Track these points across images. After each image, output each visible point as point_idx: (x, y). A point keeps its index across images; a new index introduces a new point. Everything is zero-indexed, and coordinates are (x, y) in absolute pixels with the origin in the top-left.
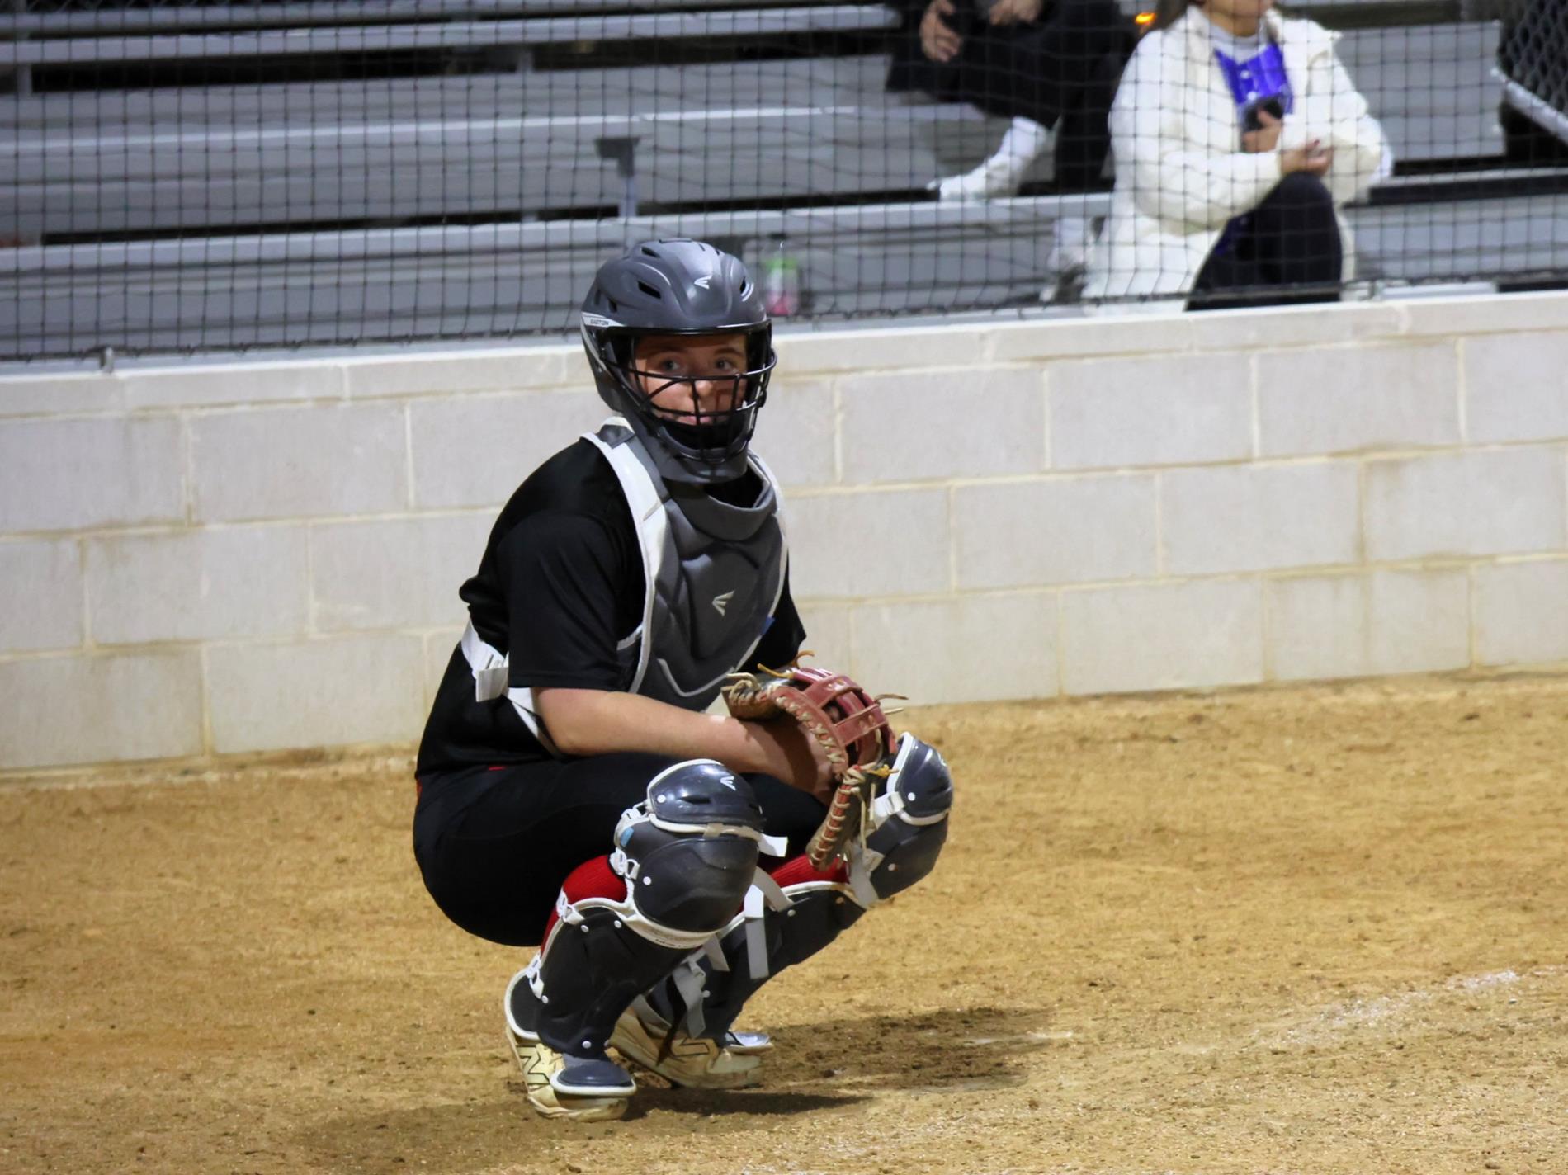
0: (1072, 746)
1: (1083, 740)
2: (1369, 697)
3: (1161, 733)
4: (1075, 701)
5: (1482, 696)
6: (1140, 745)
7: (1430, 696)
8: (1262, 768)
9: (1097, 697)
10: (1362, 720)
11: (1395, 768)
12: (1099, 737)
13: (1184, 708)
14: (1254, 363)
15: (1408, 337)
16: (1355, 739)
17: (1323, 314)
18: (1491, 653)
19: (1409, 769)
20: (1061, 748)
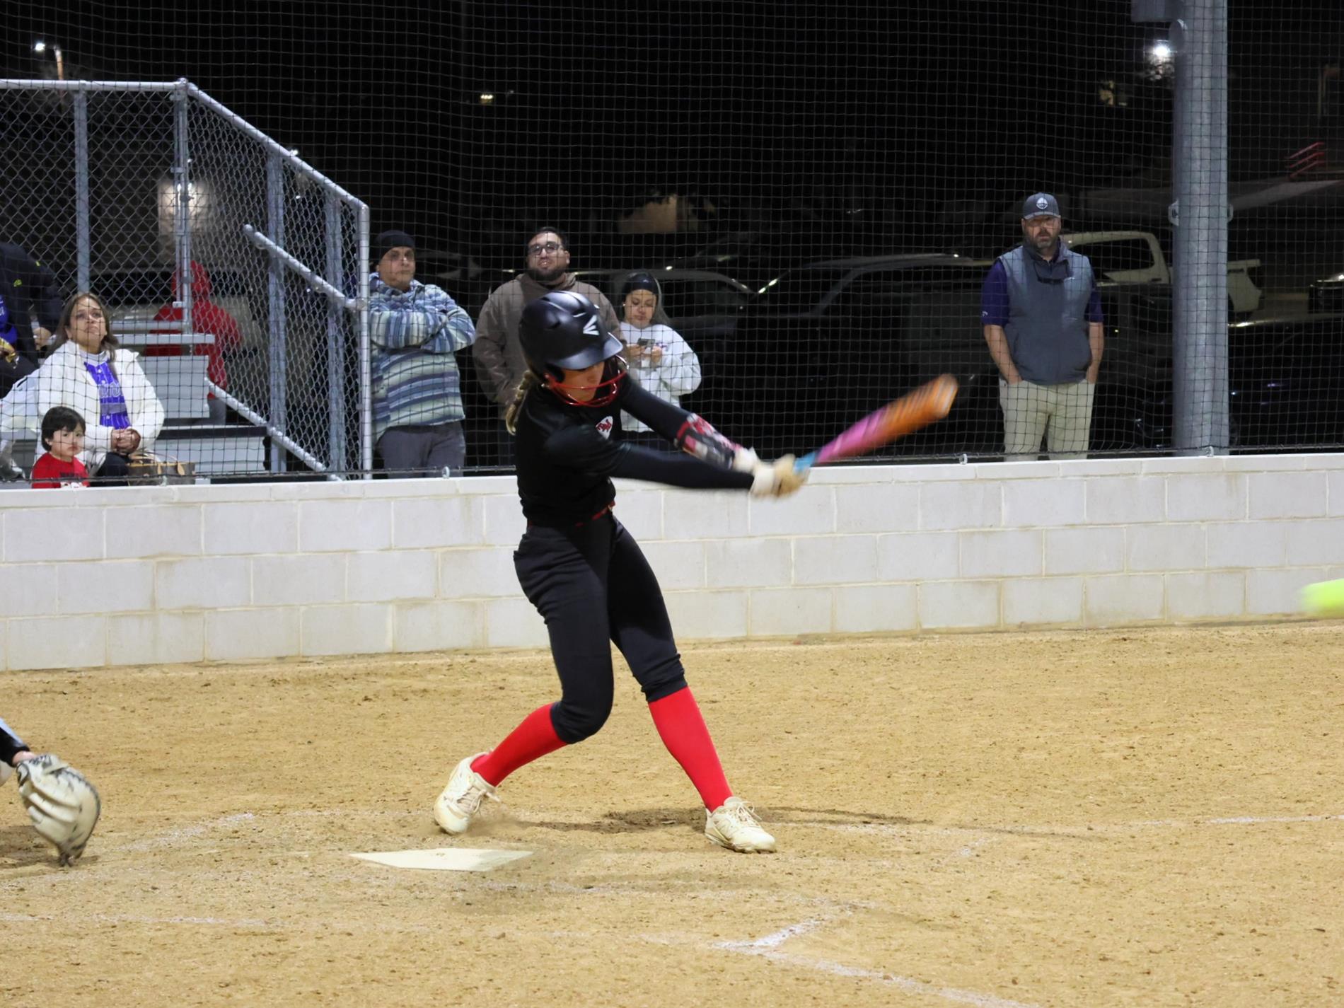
0: (15, 696)
1: (21, 692)
2: (156, 674)
3: (58, 690)
4: (13, 673)
5: (210, 674)
6: (48, 695)
7: (186, 674)
8: (110, 709)
9: (24, 671)
10: (154, 685)
11: (173, 710)
12: (27, 691)
13: (67, 677)
14: (104, 513)
15: (178, 503)
16: (153, 695)
17: (138, 490)
18: (213, 654)
19: (181, 709)
20: (9, 696)
